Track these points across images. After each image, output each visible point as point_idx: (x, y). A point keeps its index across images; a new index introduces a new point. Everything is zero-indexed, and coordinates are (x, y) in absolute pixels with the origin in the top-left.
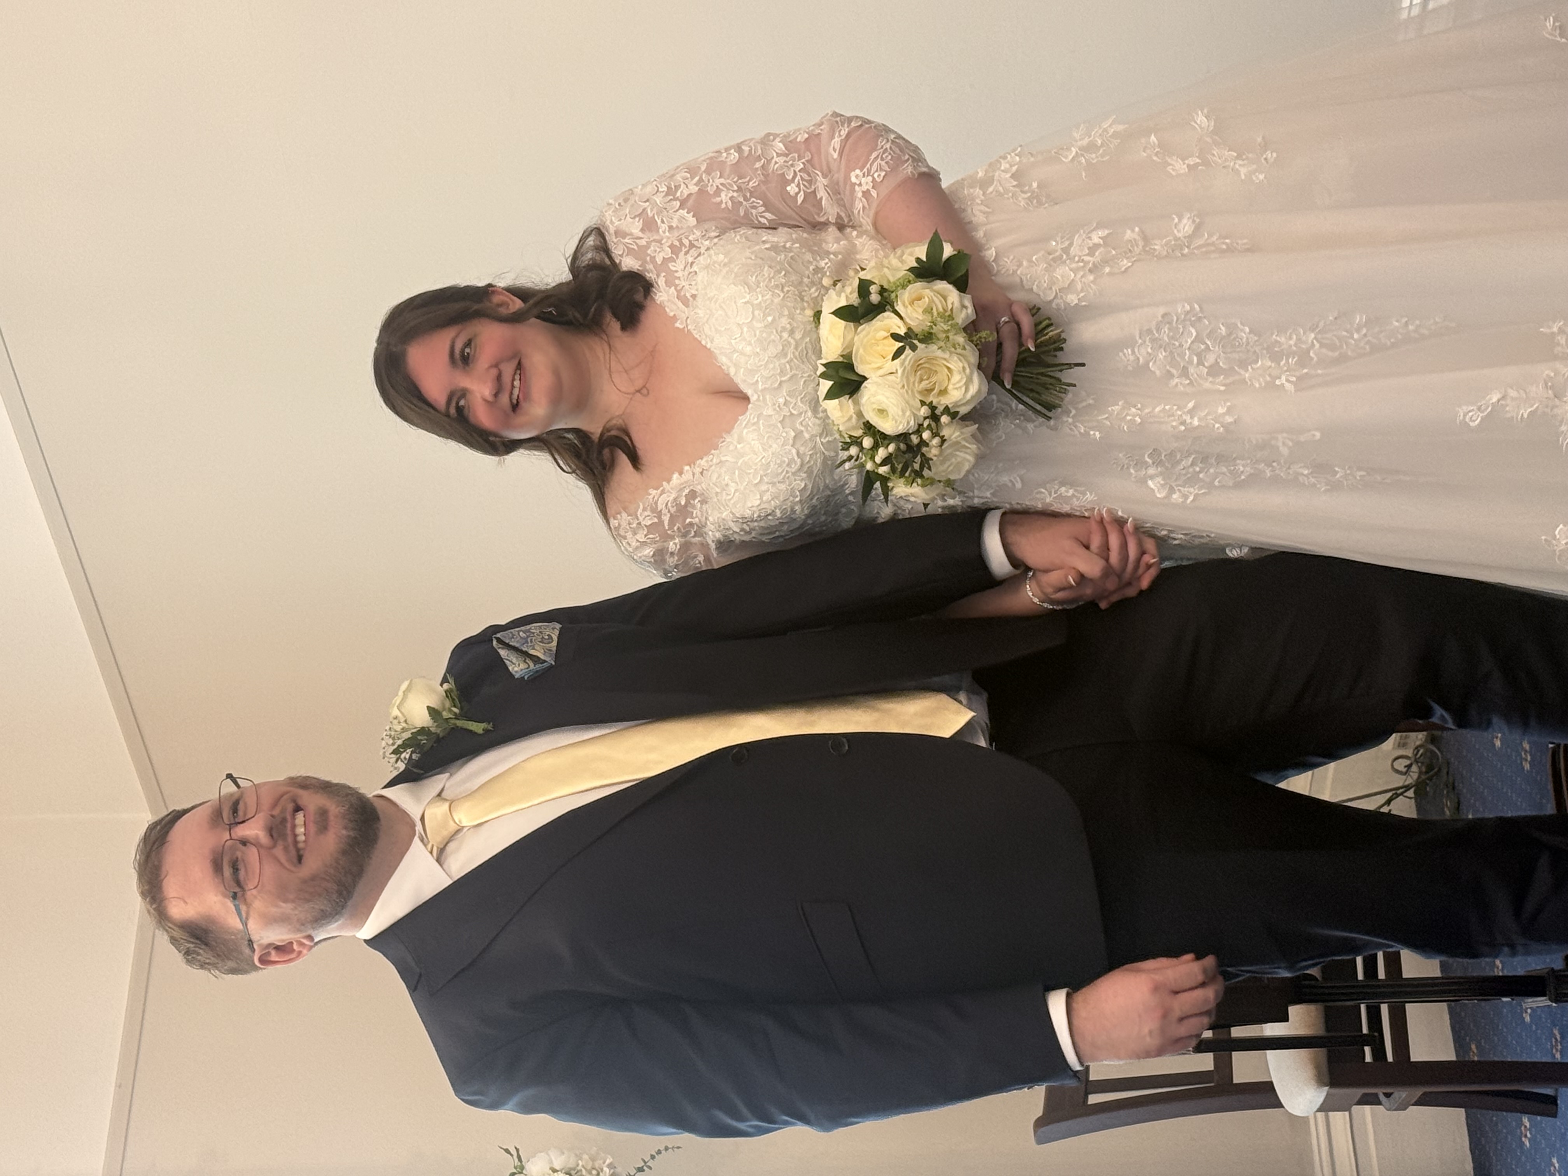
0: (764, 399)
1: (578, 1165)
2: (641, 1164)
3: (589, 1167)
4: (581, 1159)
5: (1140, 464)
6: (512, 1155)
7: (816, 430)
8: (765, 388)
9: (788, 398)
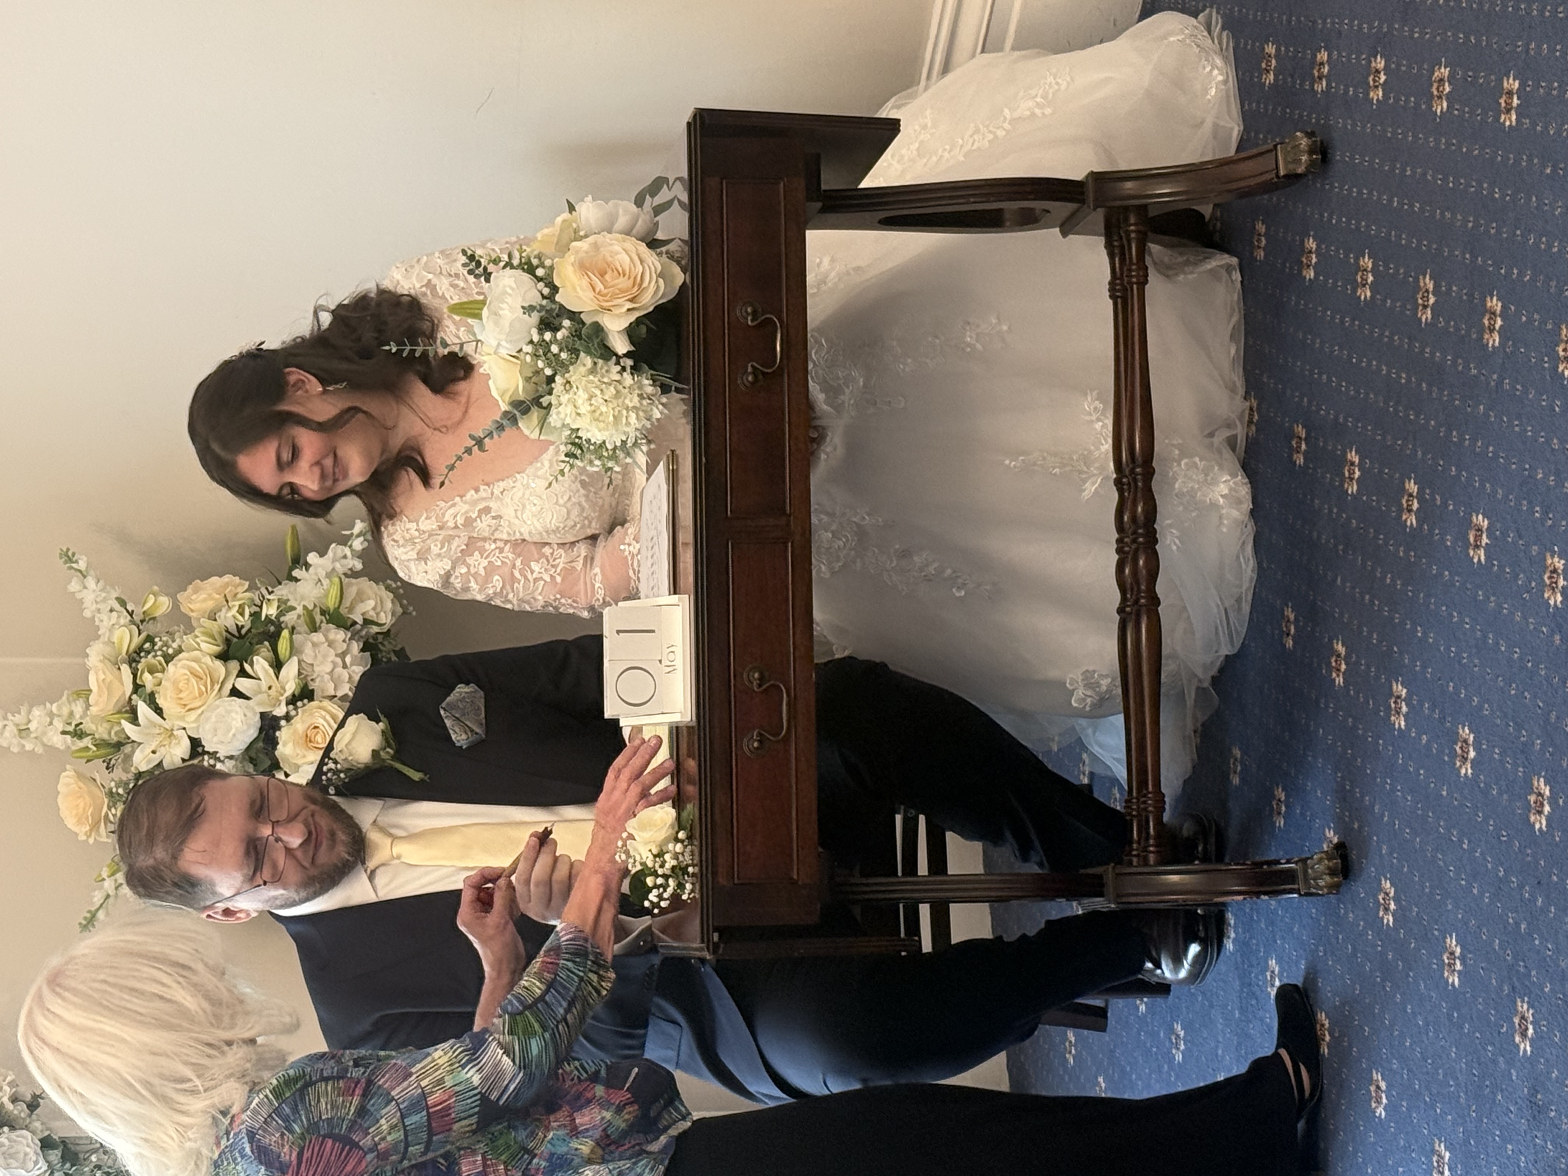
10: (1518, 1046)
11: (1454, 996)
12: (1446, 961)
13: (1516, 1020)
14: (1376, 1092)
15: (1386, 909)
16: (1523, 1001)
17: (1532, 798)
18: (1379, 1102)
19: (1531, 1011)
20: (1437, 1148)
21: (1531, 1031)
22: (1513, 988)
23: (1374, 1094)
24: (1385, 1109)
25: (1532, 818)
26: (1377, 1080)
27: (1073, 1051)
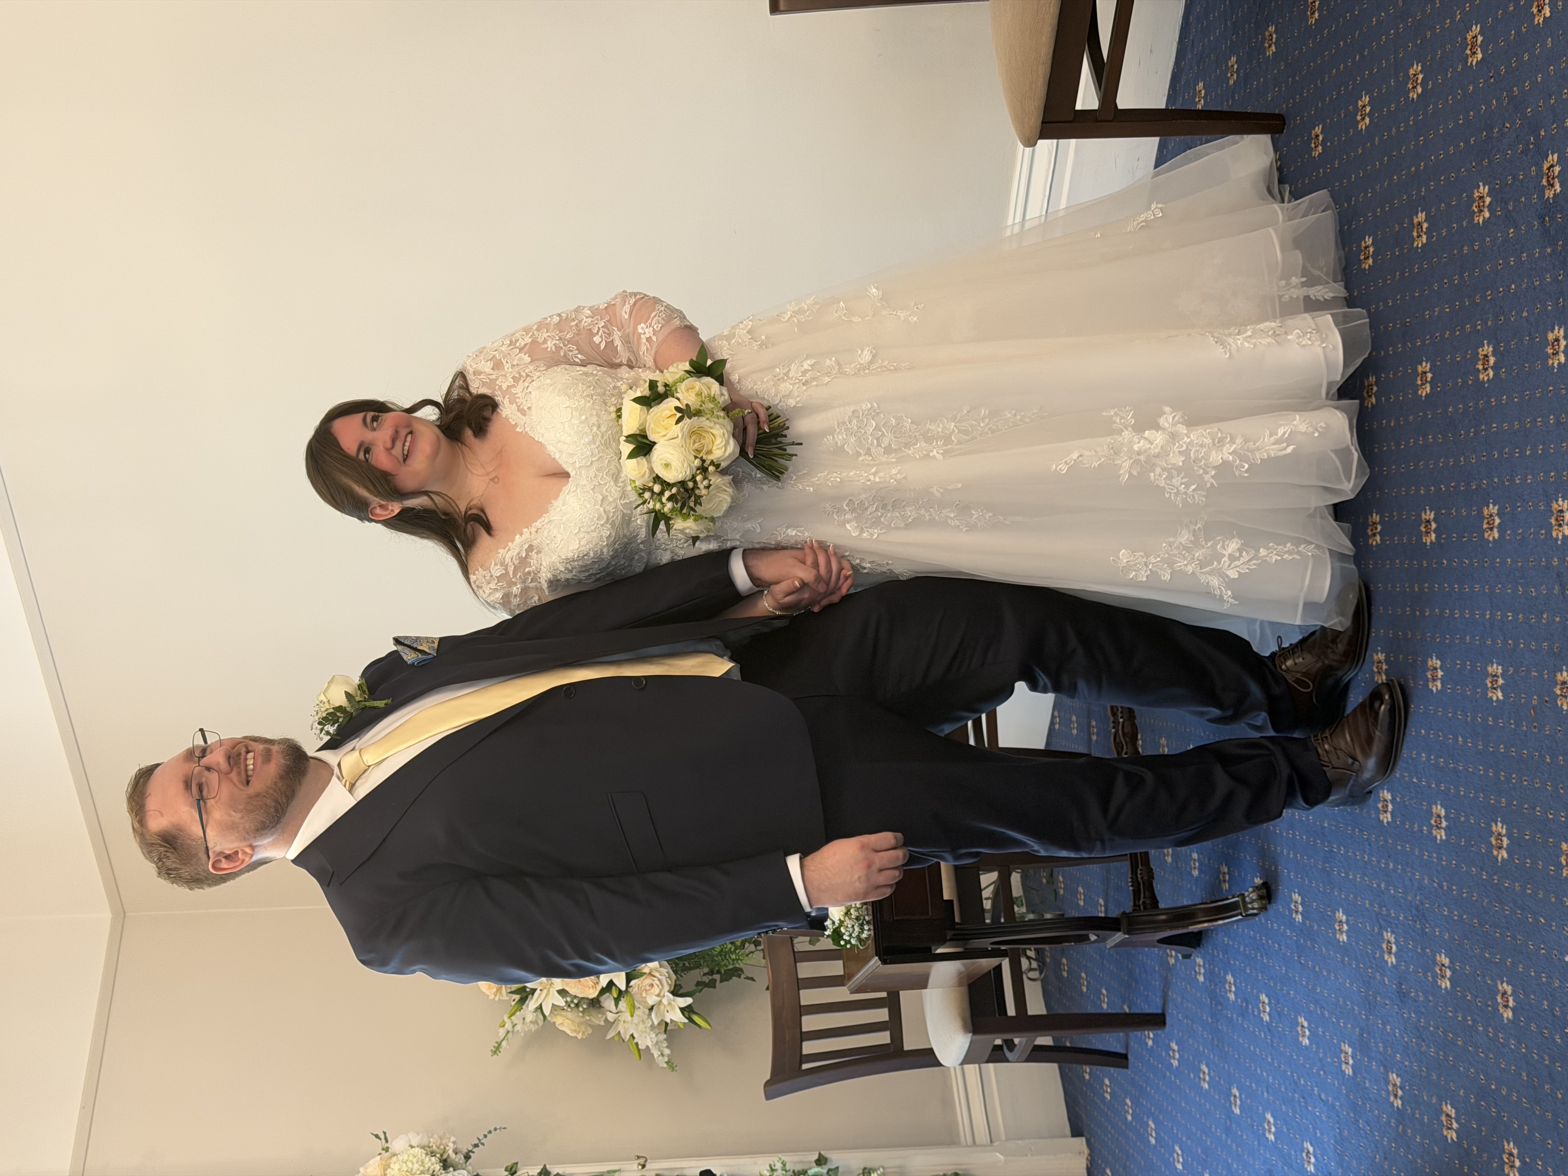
0: (580, 473)
1: (430, 1143)
2: (477, 1142)
3: (438, 1144)
4: (432, 1137)
5: (840, 511)
6: (380, 1139)
7: (617, 495)
8: (581, 467)
9: (597, 473)
10: (1387, 962)
11: (1344, 949)
12: (1337, 928)
13: (1384, 946)
14: (1302, 1030)
15: (1297, 912)
16: (1387, 932)
17: (1380, 806)
18: (1303, 1036)
19: (1393, 936)
20: (1343, 1048)
21: (1394, 948)
22: (1381, 928)
23: (1300, 1032)
24: (1309, 1039)
25: (1381, 817)
26: (1302, 1023)
27: (1109, 1090)
